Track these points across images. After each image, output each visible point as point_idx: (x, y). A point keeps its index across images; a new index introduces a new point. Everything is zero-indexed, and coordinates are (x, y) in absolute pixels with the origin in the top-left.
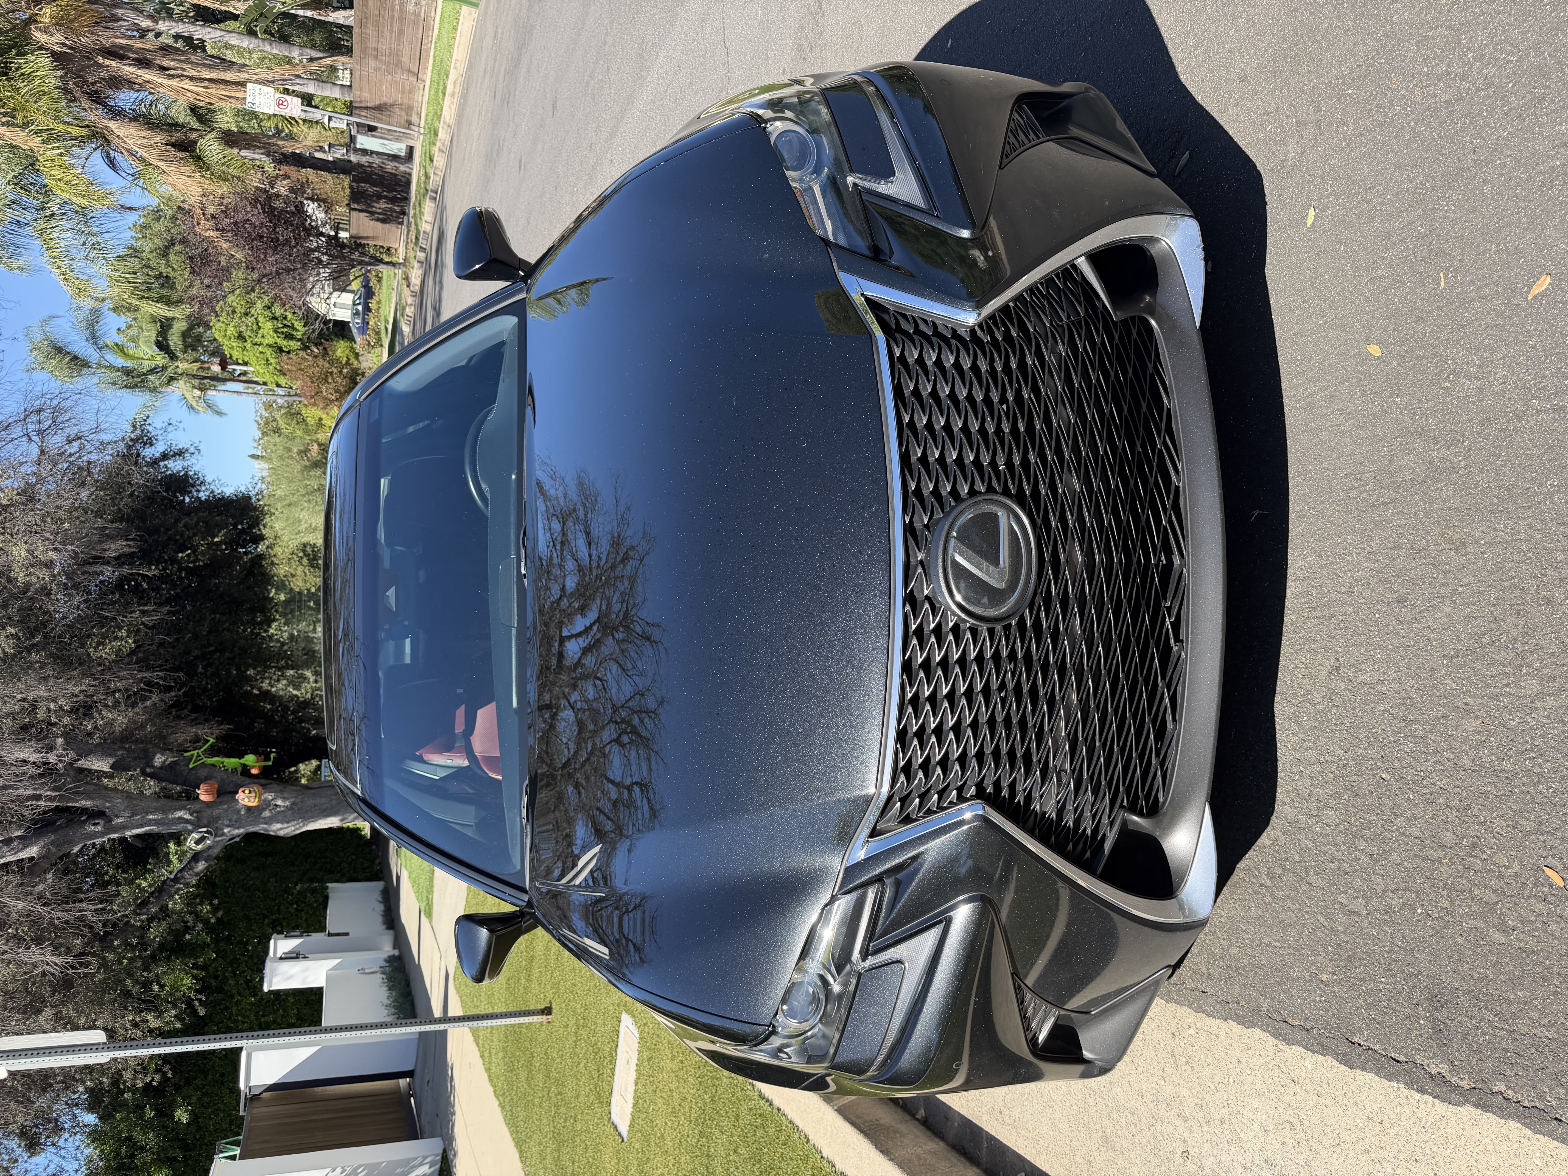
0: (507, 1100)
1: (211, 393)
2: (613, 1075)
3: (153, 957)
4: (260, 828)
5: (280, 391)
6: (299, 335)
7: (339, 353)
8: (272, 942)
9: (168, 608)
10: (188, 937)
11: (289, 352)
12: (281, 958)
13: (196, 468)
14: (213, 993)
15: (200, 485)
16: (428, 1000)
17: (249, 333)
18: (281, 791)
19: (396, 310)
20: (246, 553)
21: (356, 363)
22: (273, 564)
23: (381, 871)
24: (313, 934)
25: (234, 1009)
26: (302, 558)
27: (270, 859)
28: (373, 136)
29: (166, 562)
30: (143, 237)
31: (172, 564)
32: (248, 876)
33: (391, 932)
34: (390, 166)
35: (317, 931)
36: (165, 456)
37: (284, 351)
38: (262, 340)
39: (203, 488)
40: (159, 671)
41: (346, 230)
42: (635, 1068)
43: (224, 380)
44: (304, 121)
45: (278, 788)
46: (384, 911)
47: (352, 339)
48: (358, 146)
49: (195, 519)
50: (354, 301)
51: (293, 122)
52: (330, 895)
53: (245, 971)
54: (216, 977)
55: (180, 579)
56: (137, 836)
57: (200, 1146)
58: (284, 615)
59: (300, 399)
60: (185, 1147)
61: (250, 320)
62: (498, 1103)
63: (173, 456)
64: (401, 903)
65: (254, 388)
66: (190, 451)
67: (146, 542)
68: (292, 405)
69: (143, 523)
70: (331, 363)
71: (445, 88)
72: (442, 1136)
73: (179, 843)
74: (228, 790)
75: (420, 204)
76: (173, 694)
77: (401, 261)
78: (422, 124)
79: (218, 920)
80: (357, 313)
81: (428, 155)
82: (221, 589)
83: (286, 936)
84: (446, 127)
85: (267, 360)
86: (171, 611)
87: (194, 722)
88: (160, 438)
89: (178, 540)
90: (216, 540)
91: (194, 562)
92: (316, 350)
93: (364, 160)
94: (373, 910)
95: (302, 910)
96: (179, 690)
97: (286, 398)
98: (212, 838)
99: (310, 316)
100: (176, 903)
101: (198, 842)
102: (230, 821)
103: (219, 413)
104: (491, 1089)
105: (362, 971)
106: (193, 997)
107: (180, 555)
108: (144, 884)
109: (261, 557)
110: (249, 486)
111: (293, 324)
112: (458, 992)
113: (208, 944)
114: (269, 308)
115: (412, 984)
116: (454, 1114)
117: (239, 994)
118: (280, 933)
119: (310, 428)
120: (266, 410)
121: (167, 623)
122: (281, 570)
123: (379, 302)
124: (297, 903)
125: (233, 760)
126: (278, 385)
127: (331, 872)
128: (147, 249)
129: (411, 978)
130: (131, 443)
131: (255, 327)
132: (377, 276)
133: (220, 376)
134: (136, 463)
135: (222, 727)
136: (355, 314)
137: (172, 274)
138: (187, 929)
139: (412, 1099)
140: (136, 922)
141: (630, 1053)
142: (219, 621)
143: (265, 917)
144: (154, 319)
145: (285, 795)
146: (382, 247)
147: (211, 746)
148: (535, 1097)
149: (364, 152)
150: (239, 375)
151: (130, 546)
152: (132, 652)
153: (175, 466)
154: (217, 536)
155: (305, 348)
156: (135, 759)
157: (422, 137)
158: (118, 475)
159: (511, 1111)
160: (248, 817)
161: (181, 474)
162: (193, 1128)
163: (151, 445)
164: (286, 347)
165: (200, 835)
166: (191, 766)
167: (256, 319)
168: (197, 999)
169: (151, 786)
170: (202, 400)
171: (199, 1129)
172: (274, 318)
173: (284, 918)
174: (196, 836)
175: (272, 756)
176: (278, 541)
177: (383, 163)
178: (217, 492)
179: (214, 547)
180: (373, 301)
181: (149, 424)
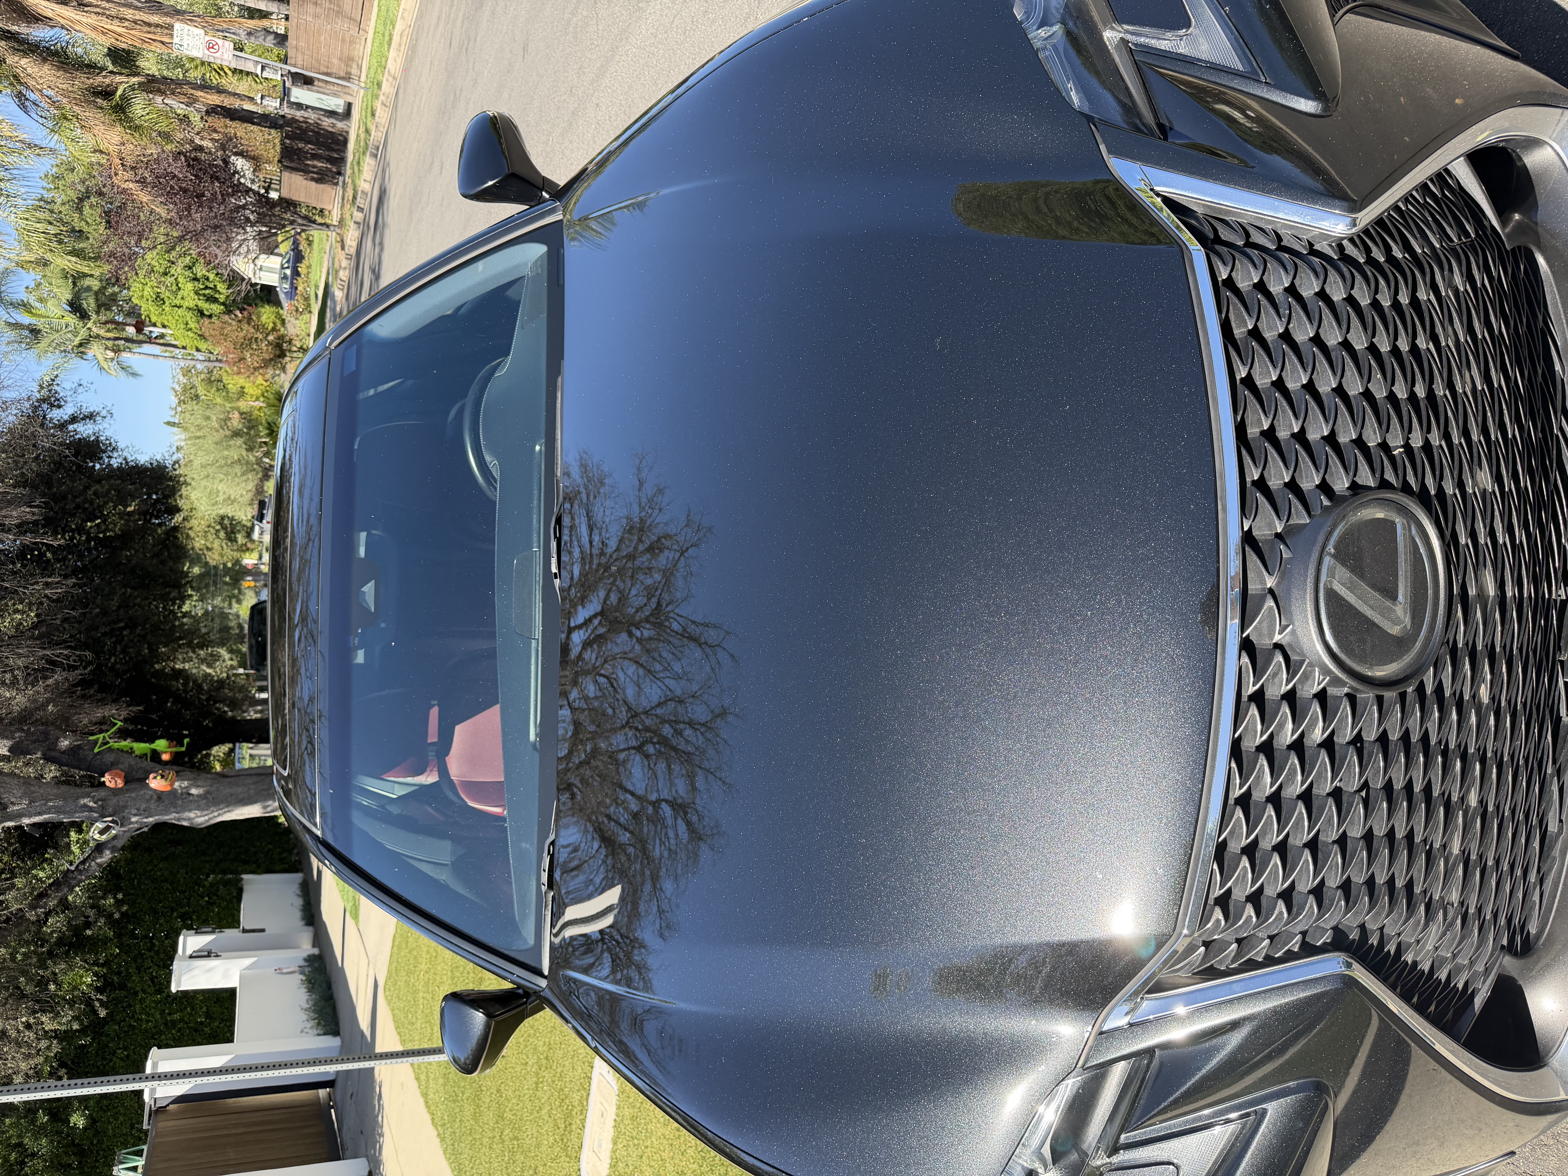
0: (448, 1132)
1: (125, 355)
2: (584, 1127)
3: (51, 954)
4: (170, 817)
5: (200, 356)
6: (222, 298)
7: (264, 319)
8: (181, 938)
9: (74, 580)
10: (89, 932)
11: (210, 316)
12: (191, 957)
13: (108, 433)
14: (115, 990)
15: (112, 451)
16: (353, 1009)
17: (168, 294)
18: (195, 779)
19: (328, 273)
20: (160, 525)
21: (282, 329)
22: (188, 536)
23: (300, 862)
24: (226, 930)
25: (138, 1007)
26: (218, 531)
27: (180, 848)
28: (309, 90)
29: (73, 531)
30: (55, 188)
31: (80, 534)
32: (156, 866)
33: (311, 928)
34: (327, 123)
35: (229, 927)
36: (74, 419)
37: (204, 315)
38: (182, 302)
39: (115, 455)
40: (63, 648)
41: (276, 190)
42: (613, 1124)
43: (141, 342)
44: (235, 71)
45: (192, 776)
46: (304, 906)
47: (278, 304)
48: (292, 100)
49: (107, 487)
50: (282, 265)
51: (222, 73)
52: (245, 887)
53: (150, 967)
54: (119, 973)
55: (89, 550)
56: (34, 825)
57: (97, 1151)
58: (198, 590)
59: (221, 365)
60: (81, 1153)
61: (169, 280)
62: (436, 1133)
63: (83, 419)
64: (322, 899)
65: (172, 352)
66: (102, 414)
67: (52, 509)
68: (212, 371)
69: (49, 489)
70: (257, 328)
71: (391, 39)
72: (367, 1156)
73: (80, 831)
74: (136, 777)
75: (359, 163)
76: (78, 672)
77: (335, 223)
78: (363, 78)
79: (123, 915)
80: (285, 277)
81: (369, 110)
82: (133, 562)
83: (196, 933)
84: (391, 79)
85: (187, 324)
86: (78, 584)
87: (102, 702)
88: (69, 399)
89: (87, 508)
90: (129, 509)
91: (104, 532)
92: (240, 315)
93: (299, 114)
94: (292, 905)
95: (215, 903)
96: (85, 668)
97: (206, 364)
98: (118, 828)
99: (234, 278)
100: (77, 896)
101: (102, 832)
102: (138, 810)
103: (134, 374)
104: (428, 1117)
105: (279, 971)
106: (94, 998)
107: (89, 524)
108: (41, 874)
109: (176, 529)
110: (166, 455)
111: (215, 286)
112: (389, 1004)
113: (111, 939)
114: (190, 268)
115: (334, 987)
116: (381, 1135)
117: (144, 991)
118: (190, 928)
119: (231, 395)
120: (184, 376)
121: (72, 597)
122: (199, 543)
123: (309, 267)
124: (208, 896)
125: (143, 745)
126: (198, 350)
127: (246, 862)
128: (59, 201)
129: (333, 980)
130: (37, 404)
131: (174, 288)
132: (307, 239)
133: (135, 338)
134: (42, 425)
135: (131, 708)
136: (282, 278)
137: (85, 229)
138: (88, 925)
139: (332, 1111)
140: (31, 916)
141: (605, 1104)
142: (131, 595)
143: (173, 910)
144: (65, 275)
145: (199, 784)
146: (315, 208)
147: (119, 729)
148: (483, 1136)
149: (299, 106)
150: (156, 338)
151: (34, 514)
152: (35, 626)
153: (85, 430)
154: (130, 506)
155: (229, 312)
156: (34, 742)
157: (362, 91)
158: (21, 437)
159: (453, 1145)
160: (158, 806)
161: (92, 439)
162: (90, 1133)
163: (59, 407)
164: (207, 310)
165: (105, 825)
166: (96, 750)
167: (176, 279)
168: (98, 1000)
169: (51, 772)
170: (115, 362)
171: (97, 1133)
172: (196, 279)
173: (194, 912)
174: (100, 825)
175: (186, 741)
176: (194, 512)
177: (319, 119)
178: (130, 459)
179: (126, 517)
180: (302, 265)
181: (58, 385)
